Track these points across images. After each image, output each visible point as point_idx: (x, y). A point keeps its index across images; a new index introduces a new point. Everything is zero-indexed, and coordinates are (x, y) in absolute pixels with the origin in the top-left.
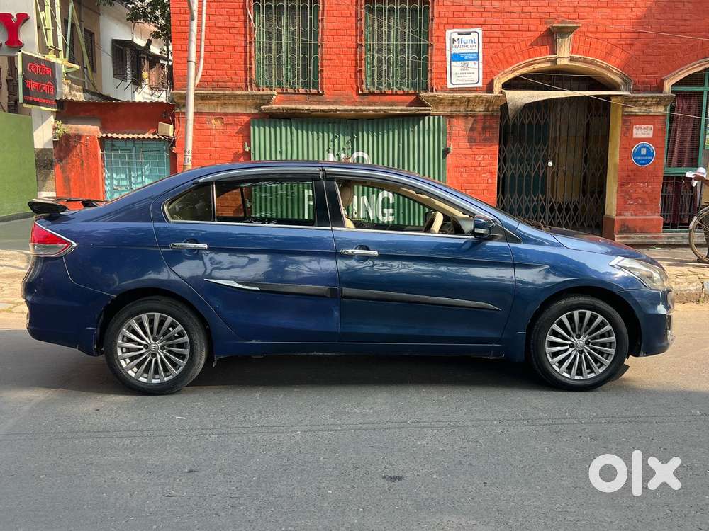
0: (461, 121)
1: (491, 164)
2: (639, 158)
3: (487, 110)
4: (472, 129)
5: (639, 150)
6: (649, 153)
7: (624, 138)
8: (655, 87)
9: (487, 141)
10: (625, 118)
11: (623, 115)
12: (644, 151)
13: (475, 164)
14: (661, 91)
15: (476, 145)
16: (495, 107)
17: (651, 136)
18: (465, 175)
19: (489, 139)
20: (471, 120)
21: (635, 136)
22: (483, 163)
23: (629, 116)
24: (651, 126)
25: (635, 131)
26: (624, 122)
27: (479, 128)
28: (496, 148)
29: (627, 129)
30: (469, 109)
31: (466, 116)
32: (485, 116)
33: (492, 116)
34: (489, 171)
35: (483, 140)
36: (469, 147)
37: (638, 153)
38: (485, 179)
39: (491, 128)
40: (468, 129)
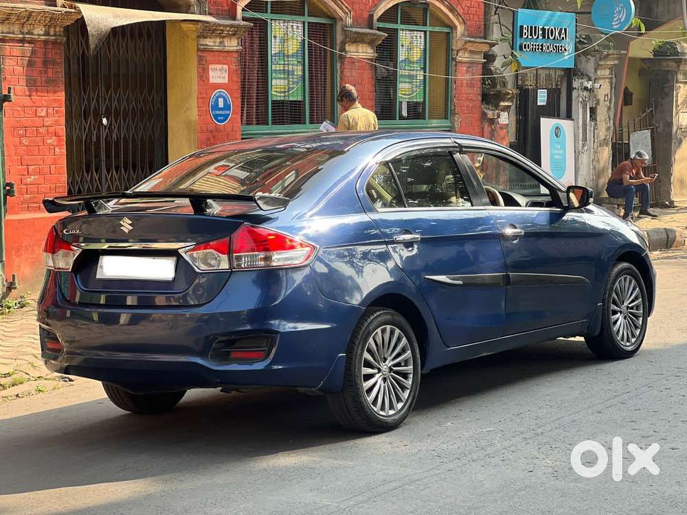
0: (16, 49)
1: (57, 123)
2: (217, 112)
3: (47, 34)
4: (31, 64)
5: (217, 103)
6: (227, 107)
7: (202, 83)
8: (226, 11)
9: (50, 83)
10: (200, 54)
11: (198, 50)
12: (221, 104)
13: (38, 121)
14: (234, 18)
15: (37, 90)
16: (58, 29)
17: (226, 81)
18: (24, 141)
19: (54, 81)
20: (28, 48)
21: (212, 80)
22: (48, 121)
23: (204, 50)
24: (226, 67)
25: (211, 74)
26: (200, 59)
27: (39, 61)
28: (62, 96)
29: (203, 69)
30: (26, 31)
31: (22, 41)
32: (46, 42)
33: (54, 43)
34: (56, 134)
35: (46, 81)
36: (28, 93)
37: (216, 107)
38: (52, 148)
39: (54, 63)
40: (26, 62)
